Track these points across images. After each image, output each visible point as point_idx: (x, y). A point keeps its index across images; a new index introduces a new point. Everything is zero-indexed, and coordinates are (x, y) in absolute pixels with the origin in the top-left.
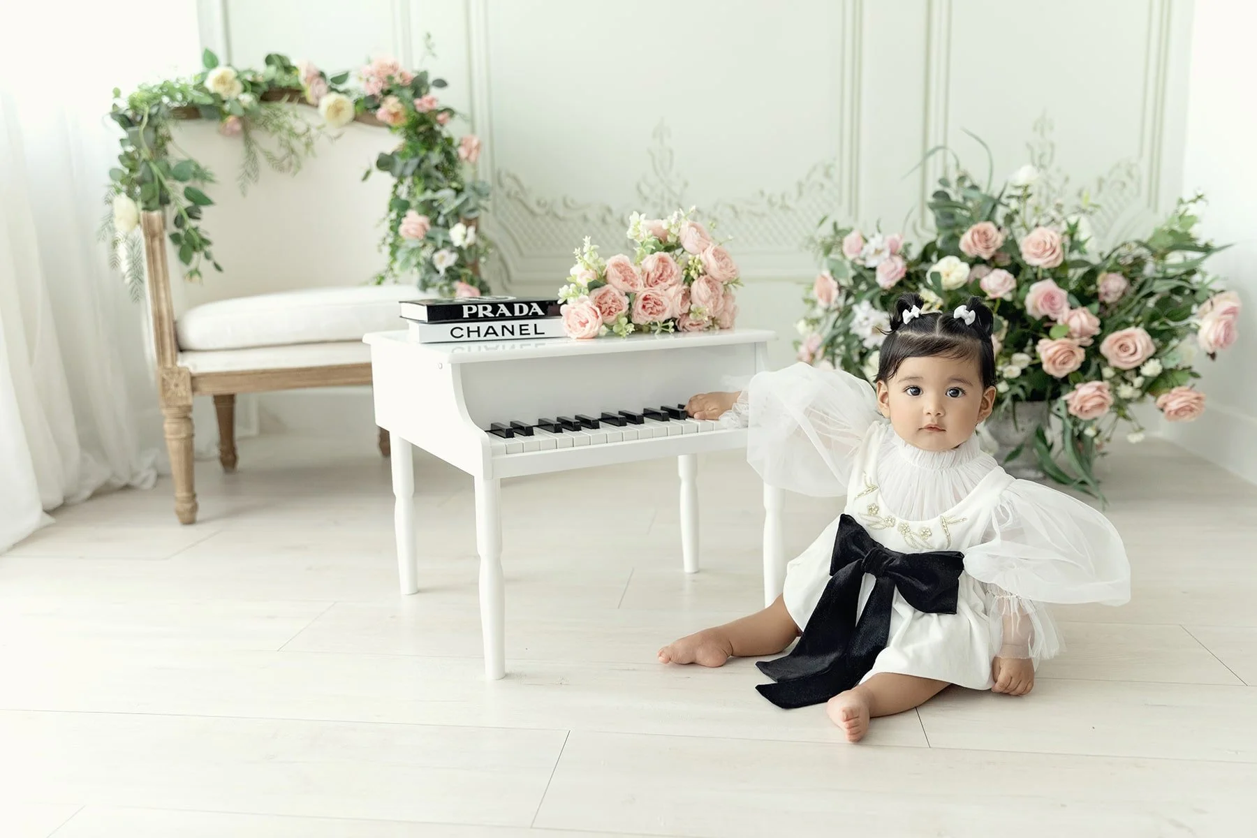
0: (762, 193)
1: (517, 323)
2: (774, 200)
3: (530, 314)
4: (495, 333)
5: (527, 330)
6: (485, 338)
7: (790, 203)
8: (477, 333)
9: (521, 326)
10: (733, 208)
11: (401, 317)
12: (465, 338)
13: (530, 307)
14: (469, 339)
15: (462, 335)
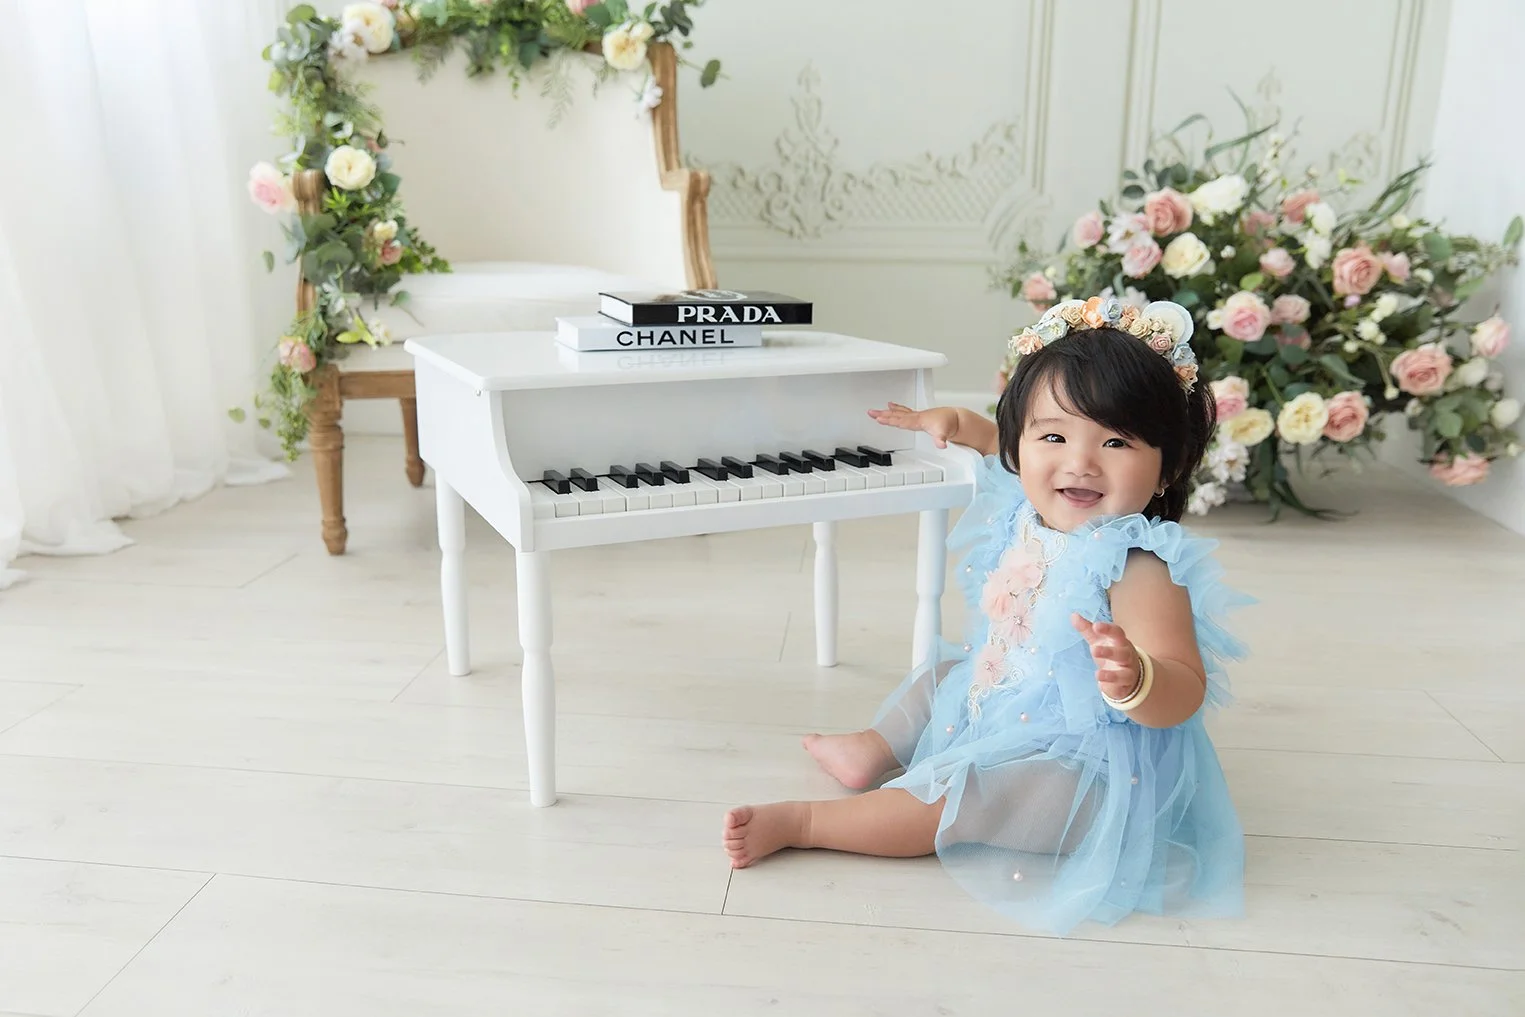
0: (929, 156)
1: (699, 330)
2: (942, 166)
3: (764, 320)
4: (672, 340)
5: (712, 337)
6: (659, 347)
7: (962, 169)
8: (649, 340)
9: (704, 332)
10: (893, 173)
11: (600, 312)
12: (635, 345)
13: (764, 312)
14: (640, 347)
15: (631, 342)
